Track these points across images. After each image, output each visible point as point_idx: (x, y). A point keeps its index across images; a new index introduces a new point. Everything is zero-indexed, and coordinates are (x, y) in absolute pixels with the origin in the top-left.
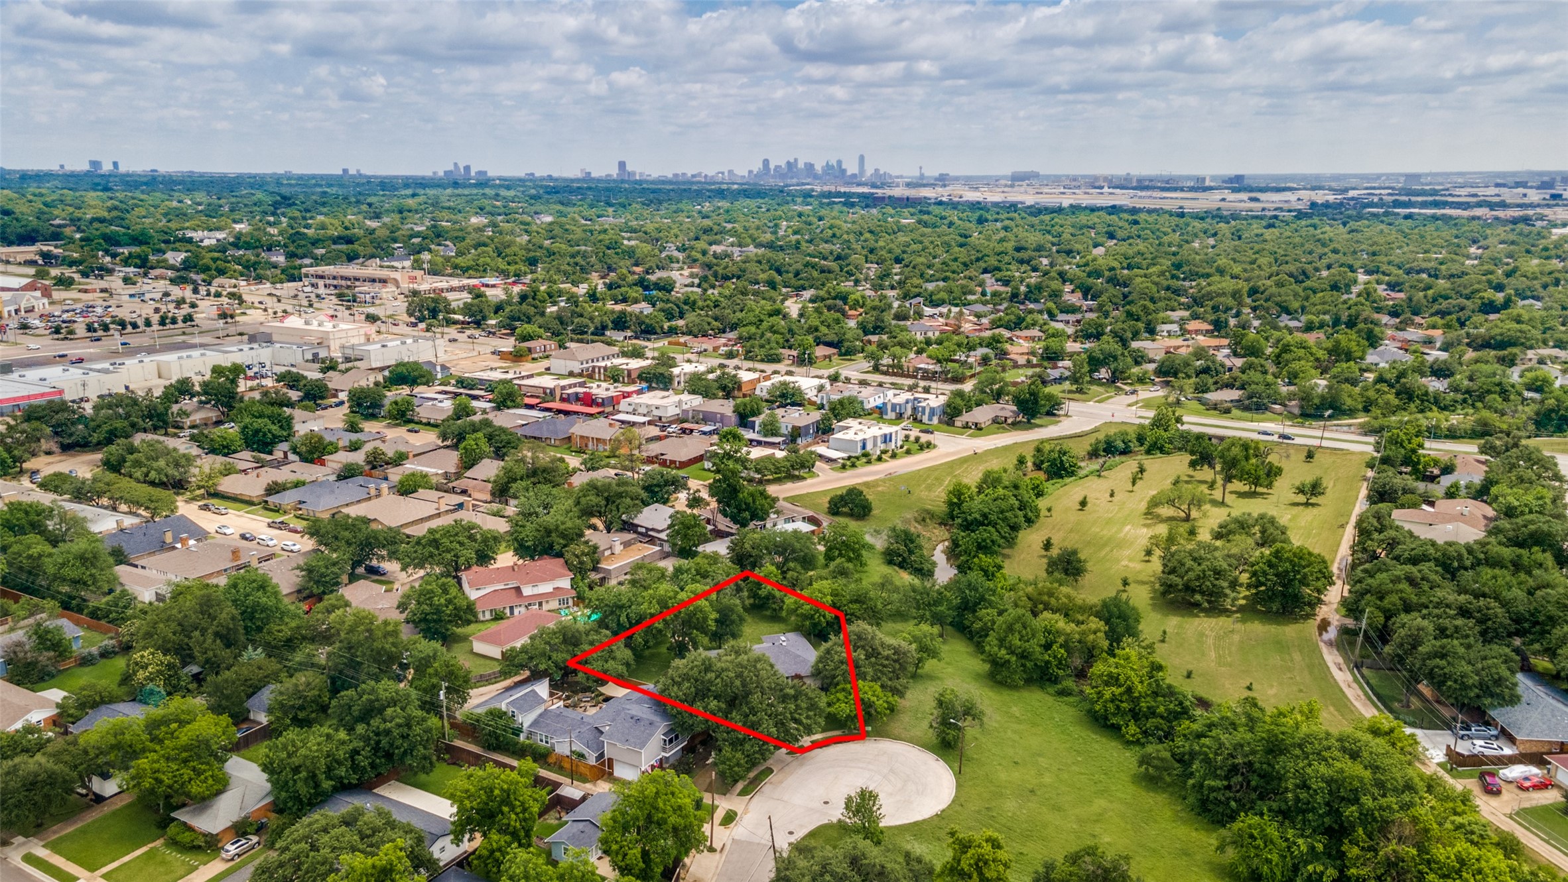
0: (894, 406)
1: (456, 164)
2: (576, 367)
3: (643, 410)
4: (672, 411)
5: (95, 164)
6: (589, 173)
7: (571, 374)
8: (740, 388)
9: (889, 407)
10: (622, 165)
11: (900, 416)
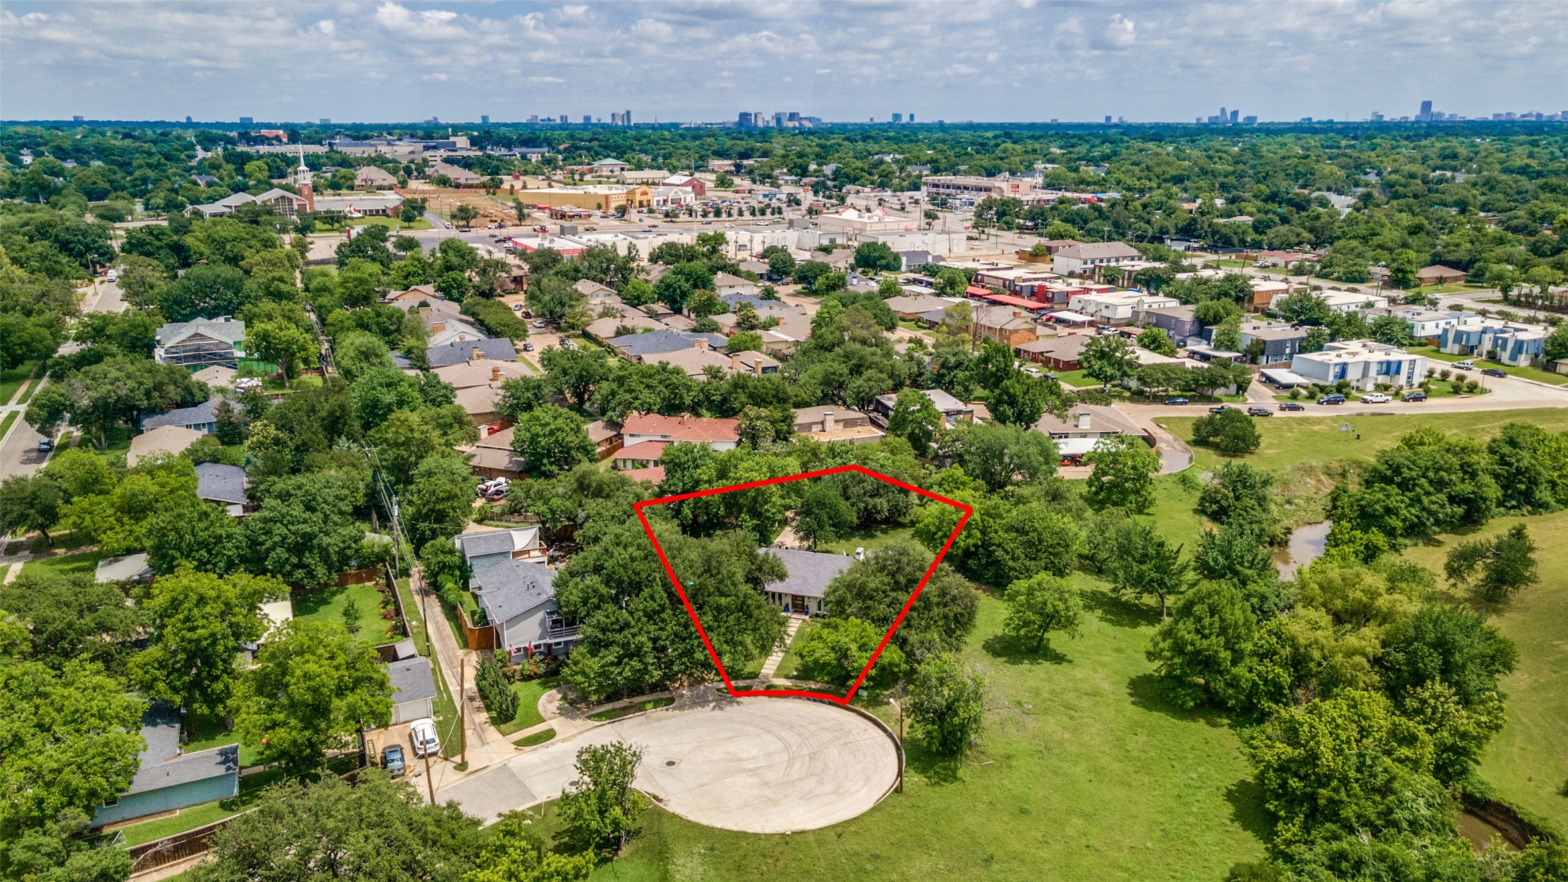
0: (1459, 336)
1: (1223, 110)
2: (1078, 266)
3: (1091, 309)
4: (1124, 313)
5: (897, 116)
6: (1382, 116)
7: (1071, 275)
8: (1251, 300)
9: (1451, 336)
10: (1427, 106)
11: (1468, 351)
